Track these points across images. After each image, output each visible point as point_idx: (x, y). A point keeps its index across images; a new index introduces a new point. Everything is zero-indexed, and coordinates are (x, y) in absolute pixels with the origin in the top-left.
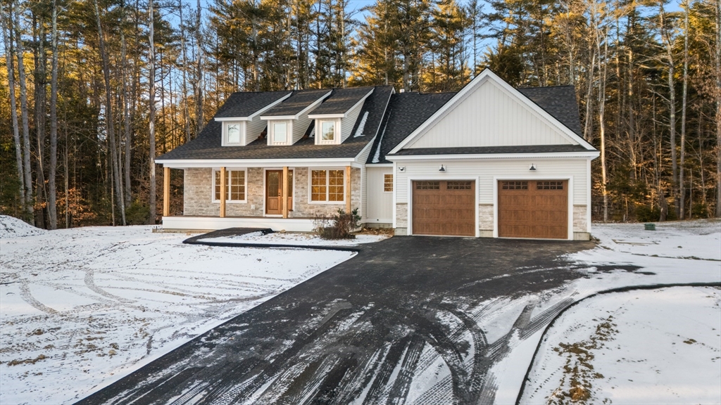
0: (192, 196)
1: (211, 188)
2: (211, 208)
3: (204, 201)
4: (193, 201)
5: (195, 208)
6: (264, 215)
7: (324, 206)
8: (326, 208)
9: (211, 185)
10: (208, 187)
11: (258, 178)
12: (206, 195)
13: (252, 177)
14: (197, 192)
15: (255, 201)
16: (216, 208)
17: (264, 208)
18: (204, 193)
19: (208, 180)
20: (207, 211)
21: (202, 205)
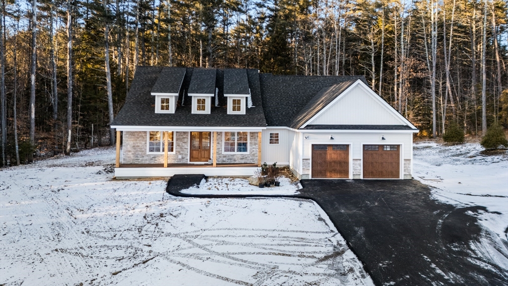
0: (129, 149)
1: (146, 143)
2: (146, 158)
3: (140, 153)
4: (131, 153)
5: (132, 158)
6: (189, 162)
7: (233, 155)
8: (235, 157)
9: (146, 141)
10: (144, 143)
11: (184, 137)
12: (142, 149)
13: (179, 135)
14: (134, 147)
15: (181, 152)
16: (150, 158)
17: (188, 158)
18: (140, 147)
19: (144, 138)
20: (142, 160)
21: (138, 156)
